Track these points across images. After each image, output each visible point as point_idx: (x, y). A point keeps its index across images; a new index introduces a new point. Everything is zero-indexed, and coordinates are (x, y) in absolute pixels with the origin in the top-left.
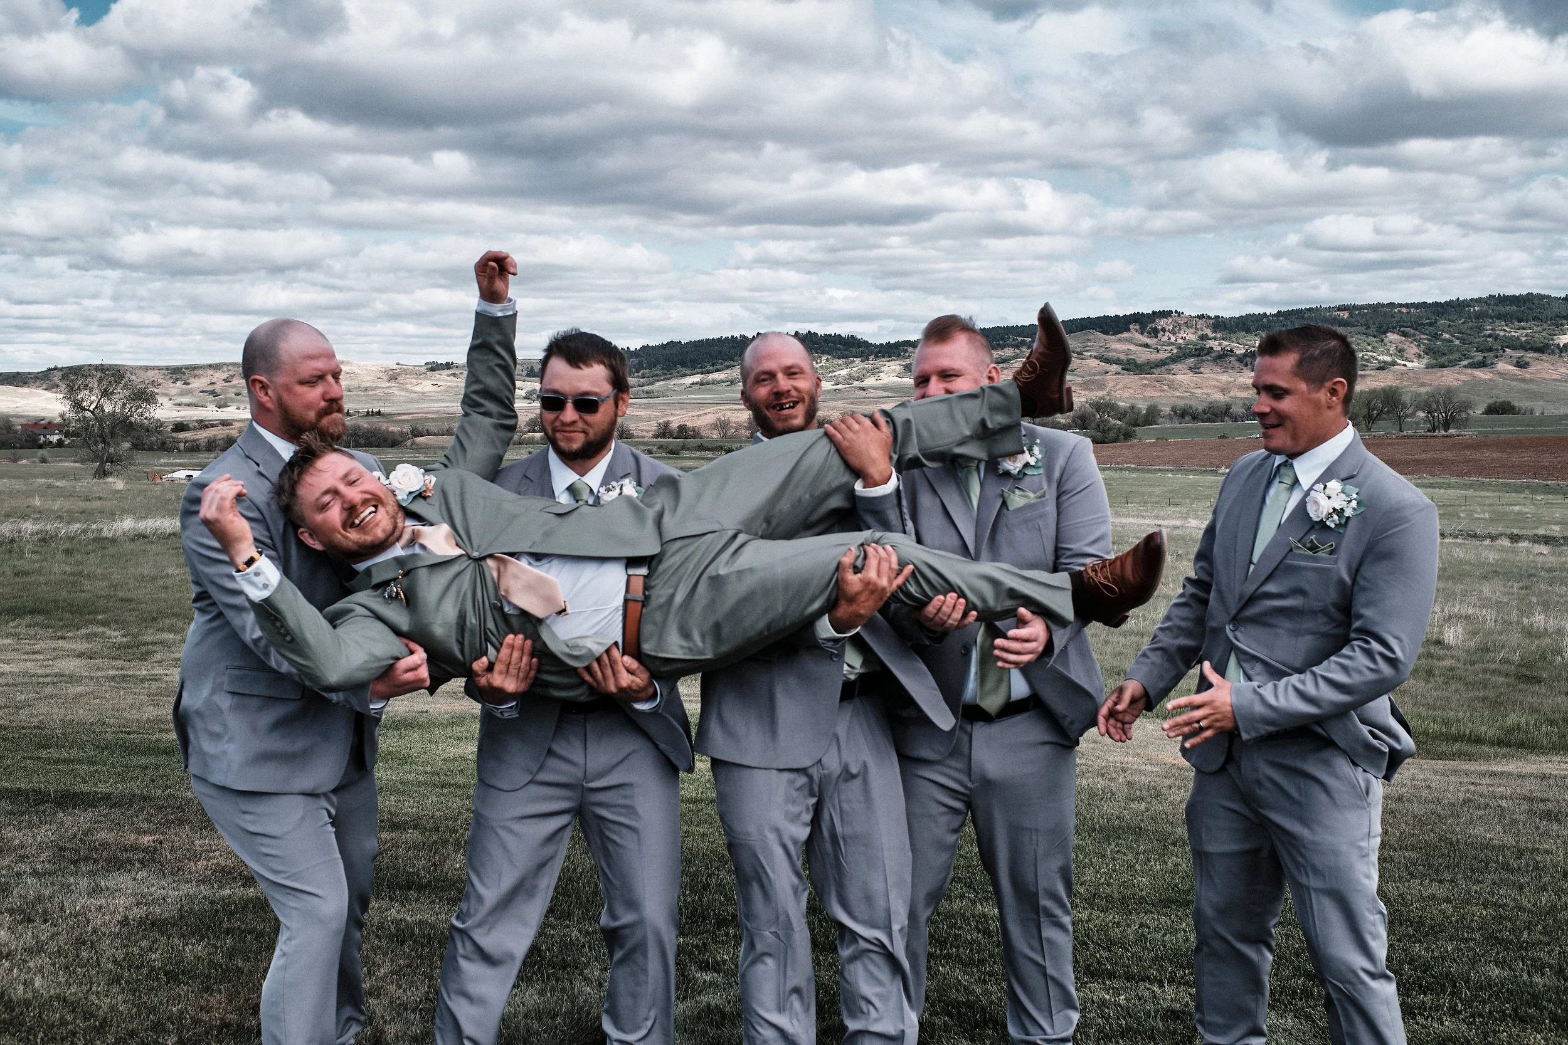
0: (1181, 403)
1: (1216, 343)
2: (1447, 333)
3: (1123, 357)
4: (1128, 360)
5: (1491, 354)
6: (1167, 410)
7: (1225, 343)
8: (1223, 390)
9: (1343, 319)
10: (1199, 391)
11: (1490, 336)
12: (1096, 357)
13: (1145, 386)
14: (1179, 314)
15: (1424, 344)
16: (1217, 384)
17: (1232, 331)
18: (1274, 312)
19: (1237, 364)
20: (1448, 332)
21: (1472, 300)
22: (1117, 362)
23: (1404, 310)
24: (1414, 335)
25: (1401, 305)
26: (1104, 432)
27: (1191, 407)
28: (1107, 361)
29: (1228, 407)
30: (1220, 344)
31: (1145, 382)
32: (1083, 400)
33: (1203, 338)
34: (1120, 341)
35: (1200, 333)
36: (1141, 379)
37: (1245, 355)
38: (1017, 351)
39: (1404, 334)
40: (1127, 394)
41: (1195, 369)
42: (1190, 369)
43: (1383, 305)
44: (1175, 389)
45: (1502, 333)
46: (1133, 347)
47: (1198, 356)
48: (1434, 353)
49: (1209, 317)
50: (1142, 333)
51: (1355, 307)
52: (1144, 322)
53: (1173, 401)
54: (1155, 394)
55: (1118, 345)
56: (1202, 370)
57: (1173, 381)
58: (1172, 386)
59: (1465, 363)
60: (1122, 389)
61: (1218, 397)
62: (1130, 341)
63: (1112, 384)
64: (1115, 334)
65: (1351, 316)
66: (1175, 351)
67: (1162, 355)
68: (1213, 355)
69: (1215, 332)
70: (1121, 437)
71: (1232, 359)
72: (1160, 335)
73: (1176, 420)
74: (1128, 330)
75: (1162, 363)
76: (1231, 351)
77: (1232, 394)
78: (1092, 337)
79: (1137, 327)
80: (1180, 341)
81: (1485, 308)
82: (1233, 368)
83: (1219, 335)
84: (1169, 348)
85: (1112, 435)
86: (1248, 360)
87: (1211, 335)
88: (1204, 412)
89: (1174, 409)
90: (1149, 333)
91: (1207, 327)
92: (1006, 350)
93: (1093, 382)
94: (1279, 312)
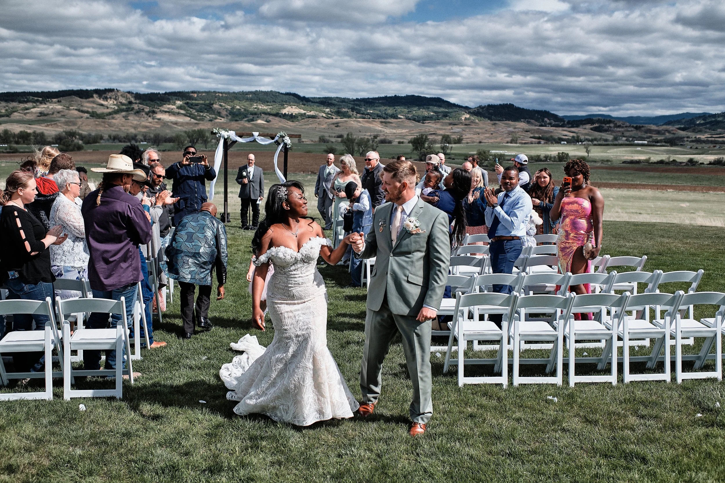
0: (114, 133)
1: (136, 105)
2: (239, 106)
3: (90, 110)
4: (93, 112)
5: (256, 116)
6: (106, 137)
7: (140, 106)
8: (135, 128)
9: (194, 97)
10: (123, 128)
11: (256, 108)
12: (76, 110)
13: (97, 125)
14: (118, 91)
15: (229, 110)
16: (132, 125)
17: (144, 100)
18: (164, 92)
19: (146, 116)
21: (248, 92)
22: (87, 112)
23: (220, 95)
24: (225, 106)
25: (219, 93)
26: (67, 146)
27: (118, 135)
28: (83, 112)
29: (136, 136)
30: (138, 106)
31: (97, 123)
32: (62, 130)
33: (130, 103)
34: (89, 102)
35: (128, 100)
36: (95, 121)
37: (149, 112)
38: (34, 104)
39: (220, 105)
40: (88, 128)
41: (126, 117)
42: (124, 117)
43: (211, 92)
44: (111, 127)
45: (260, 107)
46: (95, 106)
47: (127, 111)
48: (233, 114)
49: (133, 93)
50: (100, 99)
51: (199, 92)
52: (102, 93)
53: (110, 132)
54: (102, 129)
55: (87, 105)
56: (129, 118)
57: (111, 123)
58: (110, 125)
59: (246, 119)
60: (86, 126)
61: (132, 131)
62: (94, 102)
63: (80, 123)
64: (86, 98)
65: (197, 96)
66: (116, 108)
67: (110, 110)
68: (134, 111)
69: (136, 100)
70: (76, 149)
71: (143, 113)
72: (109, 100)
73: (111, 141)
74: (92, 97)
75: (110, 114)
76: (143, 109)
77: (139, 130)
78: (74, 99)
79: (97, 96)
80: (119, 104)
81: (254, 95)
83: (138, 102)
84: (113, 107)
85: (71, 148)
86: (151, 114)
87: (134, 101)
88: (124, 138)
89: (110, 136)
90: (103, 99)
91: (132, 97)
92: (28, 104)
93: (70, 122)
94: (166, 93)
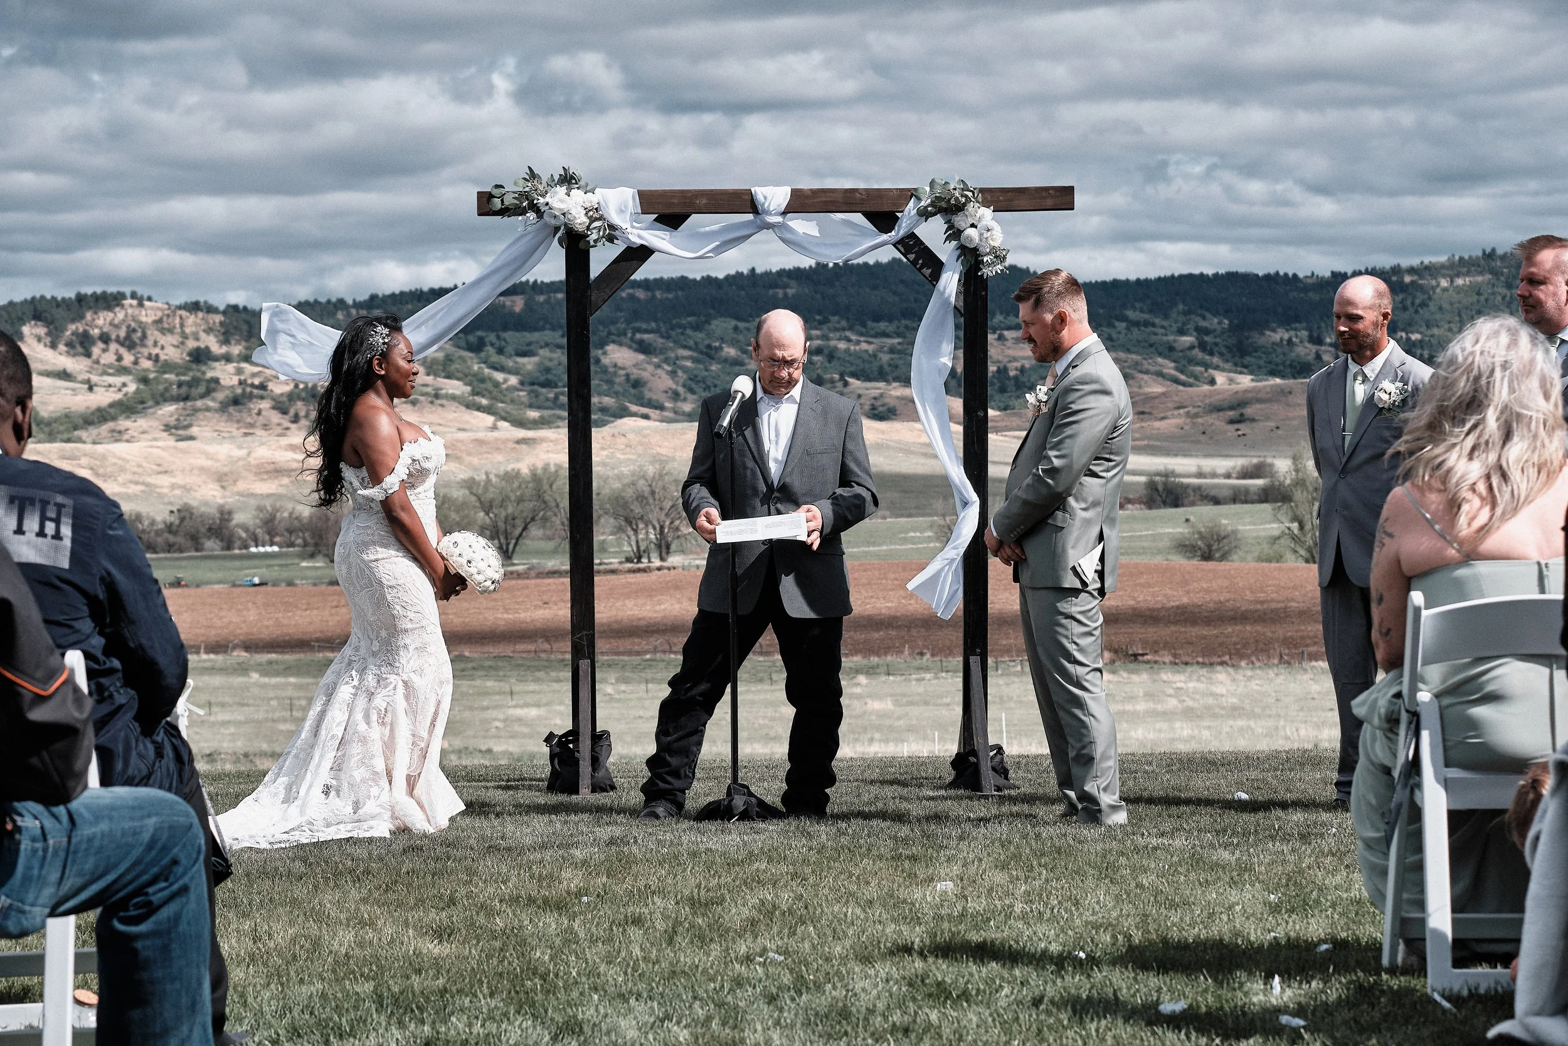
1: (231, 368)
7: (249, 369)
8: (222, 479)
9: (512, 314)
10: (164, 481)
14: (138, 300)
15: (685, 370)
16: (208, 463)
19: (275, 417)
20: (734, 343)
21: (782, 273)
23: (642, 295)
24: (663, 351)
30: (239, 371)
33: (200, 356)
35: (191, 344)
39: (644, 348)
41: (178, 429)
42: (167, 428)
45: (842, 345)
47: (186, 398)
49: (210, 309)
50: (53, 346)
51: (536, 287)
52: (58, 319)
56: (194, 430)
57: (103, 458)
61: (209, 492)
65: (529, 306)
66: (132, 388)
67: (103, 398)
68: (220, 396)
69: (226, 341)
71: (265, 405)
72: (96, 351)
75: (100, 416)
76: (263, 387)
77: (241, 486)
79: (42, 331)
80: (146, 364)
81: (808, 289)
82: (265, 427)
83: (236, 350)
84: (117, 380)
87: (216, 349)
90: (69, 344)
91: (209, 330)
94: (374, 298)
